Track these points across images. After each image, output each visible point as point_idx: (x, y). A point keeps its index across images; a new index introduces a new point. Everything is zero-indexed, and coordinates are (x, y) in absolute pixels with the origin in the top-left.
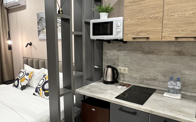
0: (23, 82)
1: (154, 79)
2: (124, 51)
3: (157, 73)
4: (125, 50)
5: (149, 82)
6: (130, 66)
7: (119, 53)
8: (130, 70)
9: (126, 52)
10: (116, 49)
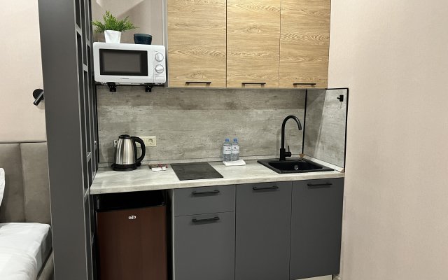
1: (200, 147)
2: (147, 107)
3: (204, 138)
4: (148, 104)
5: (193, 154)
6: (160, 131)
7: (136, 110)
8: (160, 139)
9: (151, 107)
10: (130, 103)
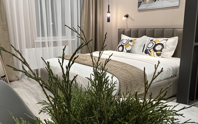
0: (127, 47)
